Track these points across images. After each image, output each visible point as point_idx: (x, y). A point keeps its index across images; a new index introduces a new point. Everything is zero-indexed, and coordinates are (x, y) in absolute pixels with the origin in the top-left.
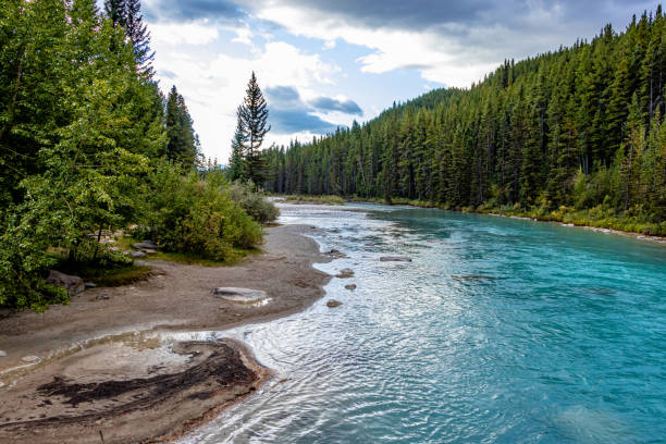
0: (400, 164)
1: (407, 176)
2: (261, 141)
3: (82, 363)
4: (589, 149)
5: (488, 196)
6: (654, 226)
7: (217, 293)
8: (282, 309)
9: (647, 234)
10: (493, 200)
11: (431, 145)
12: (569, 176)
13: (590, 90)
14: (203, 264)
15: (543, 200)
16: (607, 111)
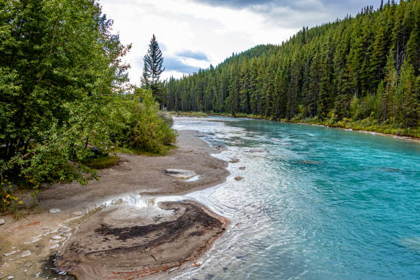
0: (241, 92)
1: (245, 100)
2: (158, 77)
3: (111, 216)
4: (359, 83)
5: (297, 112)
6: (403, 130)
7: (167, 172)
8: (211, 182)
9: (399, 135)
10: (300, 115)
11: (261, 80)
12: (349, 100)
13: (359, 47)
14: (147, 155)
15: (332, 114)
16: (371, 60)
